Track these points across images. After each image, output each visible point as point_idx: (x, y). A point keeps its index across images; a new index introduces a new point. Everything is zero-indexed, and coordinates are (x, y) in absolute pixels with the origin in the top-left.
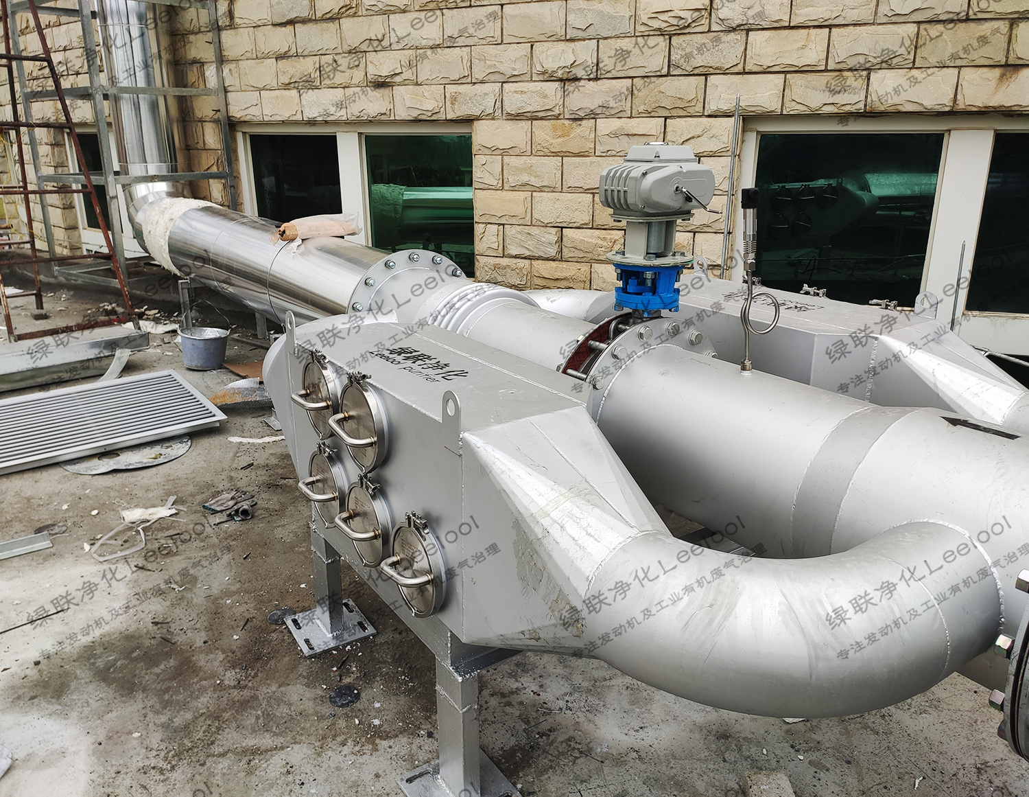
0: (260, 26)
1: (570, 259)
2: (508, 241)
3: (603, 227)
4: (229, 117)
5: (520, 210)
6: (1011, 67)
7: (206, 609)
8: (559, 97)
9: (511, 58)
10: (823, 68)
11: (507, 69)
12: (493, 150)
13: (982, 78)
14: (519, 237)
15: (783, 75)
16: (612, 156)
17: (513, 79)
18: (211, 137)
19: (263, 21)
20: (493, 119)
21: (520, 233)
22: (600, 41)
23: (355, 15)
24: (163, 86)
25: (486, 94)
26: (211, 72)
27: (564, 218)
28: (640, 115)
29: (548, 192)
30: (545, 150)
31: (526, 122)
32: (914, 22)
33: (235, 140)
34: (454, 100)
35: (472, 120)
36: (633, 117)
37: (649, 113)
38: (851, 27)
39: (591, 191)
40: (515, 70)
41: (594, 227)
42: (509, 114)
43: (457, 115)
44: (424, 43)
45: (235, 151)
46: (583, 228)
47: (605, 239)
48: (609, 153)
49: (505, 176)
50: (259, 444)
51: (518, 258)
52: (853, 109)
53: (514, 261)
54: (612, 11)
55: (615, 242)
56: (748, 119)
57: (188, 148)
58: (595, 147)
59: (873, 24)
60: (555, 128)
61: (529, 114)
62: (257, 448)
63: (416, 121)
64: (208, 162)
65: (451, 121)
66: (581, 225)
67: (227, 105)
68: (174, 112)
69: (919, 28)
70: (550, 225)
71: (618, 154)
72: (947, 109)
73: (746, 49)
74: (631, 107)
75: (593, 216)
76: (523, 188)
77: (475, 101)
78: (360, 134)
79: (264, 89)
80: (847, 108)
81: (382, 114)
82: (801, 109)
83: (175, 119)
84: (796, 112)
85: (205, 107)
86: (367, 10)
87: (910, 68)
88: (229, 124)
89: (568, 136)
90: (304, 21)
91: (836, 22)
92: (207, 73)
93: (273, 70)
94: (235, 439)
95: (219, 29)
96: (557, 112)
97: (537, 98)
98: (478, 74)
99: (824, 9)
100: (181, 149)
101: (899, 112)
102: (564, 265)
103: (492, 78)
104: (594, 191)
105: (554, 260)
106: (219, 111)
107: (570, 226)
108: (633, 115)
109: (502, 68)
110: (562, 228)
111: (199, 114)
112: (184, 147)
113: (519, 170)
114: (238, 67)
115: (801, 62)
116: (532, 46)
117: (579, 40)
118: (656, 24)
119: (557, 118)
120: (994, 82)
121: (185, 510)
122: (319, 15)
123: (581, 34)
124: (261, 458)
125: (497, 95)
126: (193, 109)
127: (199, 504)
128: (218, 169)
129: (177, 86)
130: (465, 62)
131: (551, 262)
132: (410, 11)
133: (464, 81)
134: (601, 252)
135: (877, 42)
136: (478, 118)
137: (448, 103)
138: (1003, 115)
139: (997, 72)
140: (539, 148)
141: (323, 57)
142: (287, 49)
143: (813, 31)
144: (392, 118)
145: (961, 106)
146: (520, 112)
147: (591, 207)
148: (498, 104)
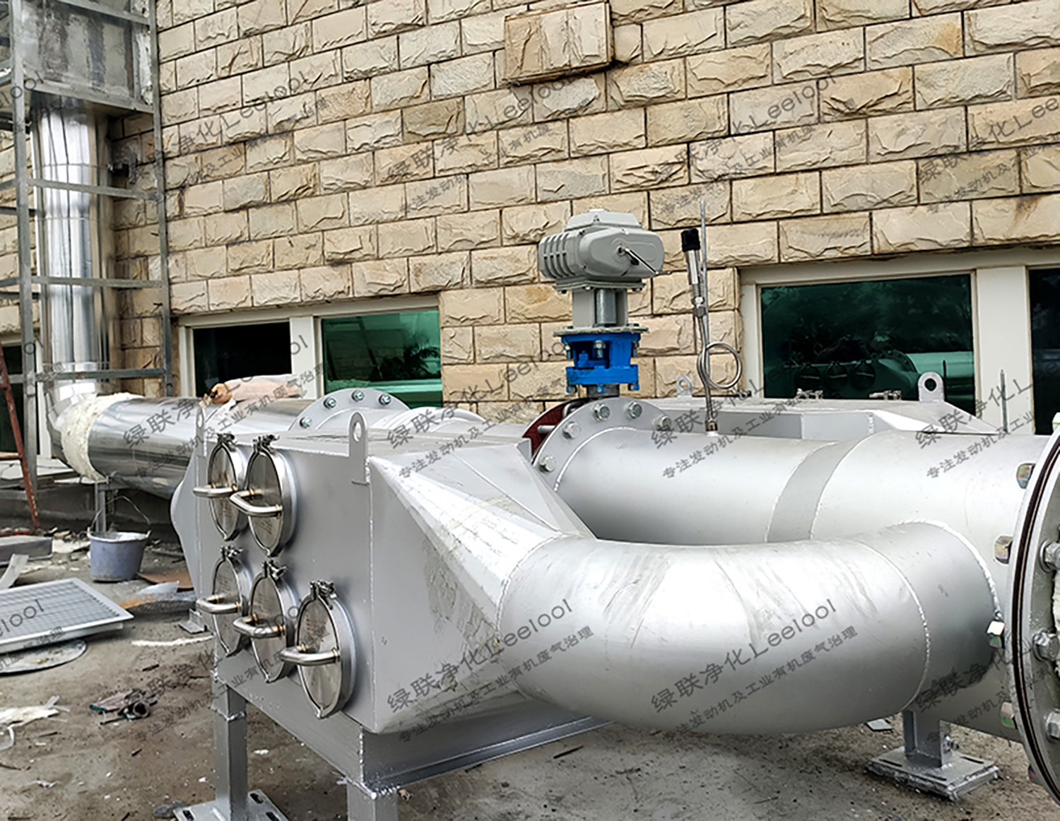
0: (210, 214)
4: (171, 311)
6: (1028, 197)
7: (78, 805)
8: (532, 261)
9: (479, 225)
10: (819, 212)
11: (474, 236)
12: (463, 321)
13: (996, 210)
15: (775, 223)
17: (482, 245)
18: (151, 334)
19: (214, 209)
20: (462, 288)
22: (574, 202)
23: (312, 195)
24: (101, 276)
25: (452, 263)
26: (155, 266)
27: (546, 390)
30: (520, 317)
31: (498, 288)
32: (911, 159)
33: (177, 335)
34: (418, 271)
35: (439, 291)
38: (843, 169)
40: (483, 236)
42: (478, 281)
43: (423, 286)
44: (385, 217)
45: (176, 347)
49: (477, 348)
50: (169, 647)
52: (859, 252)
54: (584, 172)
56: (744, 271)
57: (123, 348)
59: (867, 163)
60: (530, 293)
61: (500, 281)
62: (164, 650)
63: (378, 297)
64: (144, 360)
65: (416, 293)
67: (170, 297)
68: (111, 308)
69: (917, 164)
70: (530, 399)
72: (965, 245)
73: (731, 199)
76: (497, 360)
77: (441, 271)
78: (315, 317)
79: (212, 277)
80: (852, 251)
81: (340, 293)
82: (800, 256)
83: (111, 317)
84: (795, 259)
85: (145, 302)
86: (325, 189)
87: (916, 206)
88: (171, 319)
89: (544, 300)
90: (258, 205)
91: (825, 164)
92: (151, 266)
93: (224, 256)
94: (140, 643)
95: (167, 220)
96: (531, 276)
97: (509, 263)
98: (444, 243)
99: (811, 152)
100: (115, 348)
101: (912, 252)
103: (459, 246)
106: (161, 304)
109: (469, 236)
111: (138, 311)
112: (118, 346)
113: (493, 341)
114: (185, 256)
115: (793, 208)
116: (501, 212)
117: (551, 202)
118: (631, 181)
119: (532, 282)
120: (1012, 213)
121: (68, 710)
122: (274, 198)
123: (553, 196)
124: (169, 660)
125: (466, 263)
126: (132, 305)
127: (85, 705)
128: (155, 366)
129: (117, 277)
130: (429, 232)
132: (370, 187)
133: (429, 251)
135: (874, 181)
136: (445, 289)
137: (412, 276)
138: (1030, 247)
139: (1014, 202)
140: (513, 315)
141: (277, 240)
142: (238, 235)
143: (801, 176)
144: (351, 296)
145: (980, 241)
146: (490, 278)
148: (467, 272)
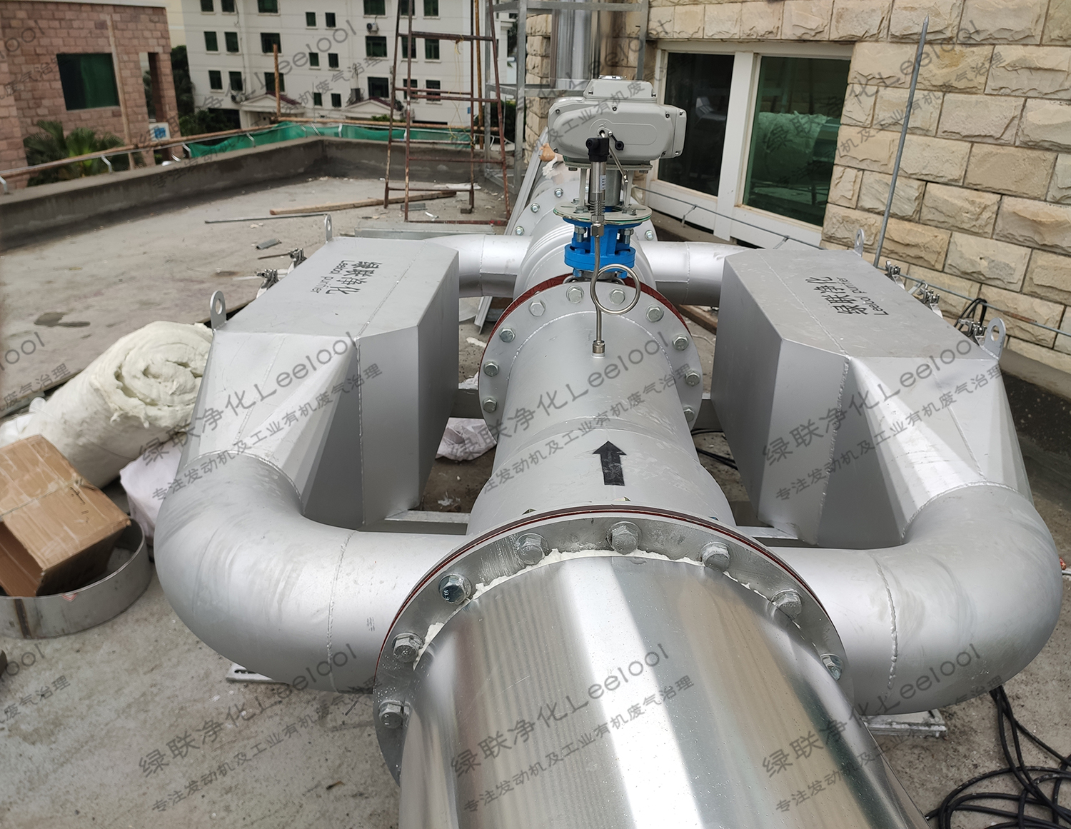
1: (929, 223)
2: (863, 191)
3: (975, 187)
4: (649, 34)
5: (883, 154)
8: (954, 15)
12: (870, 79)
14: (876, 186)
16: (1005, 95)
18: (633, 55)
20: (877, 41)
21: (878, 182)
25: (873, 11)
27: (932, 170)
28: (1052, 43)
29: (920, 135)
30: (926, 83)
31: (912, 46)
33: (654, 56)
34: (840, 17)
35: (855, 41)
36: (1043, 45)
37: (1065, 40)
39: (970, 139)
41: (965, 185)
42: (892, 35)
43: (841, 35)
46: (951, 185)
47: (973, 203)
48: (1002, 91)
49: (877, 112)
51: (872, 212)
53: (866, 215)
55: (985, 208)
58: (986, 82)
61: (916, 37)
63: (802, 41)
65: (834, 41)
66: (949, 180)
67: (648, 21)
70: (914, 176)
71: (1014, 94)
74: (1043, 32)
75: (966, 171)
77: (860, 19)
78: (756, 54)
81: (770, 33)
88: (649, 42)
89: (956, 66)
96: (948, 34)
102: (920, 228)
104: (973, 139)
105: (910, 221)
106: (642, 27)
107: (937, 180)
108: (1043, 42)
110: (927, 182)
111: (627, 31)
113: (892, 106)
119: (948, 41)
125: (886, 12)
131: (906, 222)
134: (966, 220)
136: (861, 40)
137: (834, 21)
144: (778, 37)
146: (905, 33)
147: (966, 159)
148: (885, 23)
